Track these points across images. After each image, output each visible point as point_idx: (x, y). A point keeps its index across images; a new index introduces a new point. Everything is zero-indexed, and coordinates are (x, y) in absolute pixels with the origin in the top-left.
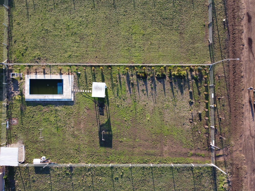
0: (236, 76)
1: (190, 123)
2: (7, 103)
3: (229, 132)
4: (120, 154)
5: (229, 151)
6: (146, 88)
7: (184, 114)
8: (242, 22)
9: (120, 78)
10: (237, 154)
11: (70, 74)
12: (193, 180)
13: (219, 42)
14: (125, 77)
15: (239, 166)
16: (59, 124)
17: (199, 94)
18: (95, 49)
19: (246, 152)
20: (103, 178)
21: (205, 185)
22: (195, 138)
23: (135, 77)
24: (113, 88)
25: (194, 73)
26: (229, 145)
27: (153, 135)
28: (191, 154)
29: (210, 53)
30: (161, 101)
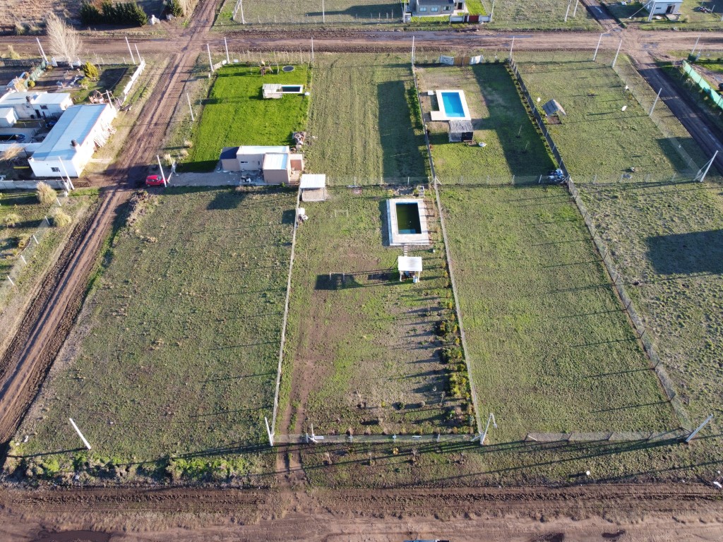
0: (466, 501)
1: (357, 404)
3: (339, 483)
5: (297, 482)
6: (420, 335)
7: (374, 393)
8: (597, 517)
9: (433, 298)
10: (289, 501)
11: (431, 242)
14: (436, 305)
15: (260, 506)
19: (291, 522)
22: (328, 413)
23: (438, 318)
24: (415, 290)
25: (459, 410)
26: (309, 482)
27: (335, 345)
28: (297, 405)
29: (507, 443)
30: (398, 357)
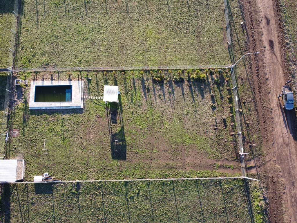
0: (261, 79)
1: (214, 130)
2: (9, 112)
3: (259, 139)
4: (135, 168)
5: (261, 161)
6: (164, 93)
7: (206, 121)
8: (260, 25)
9: (134, 83)
10: (271, 164)
11: (80, 79)
12: (222, 198)
13: (239, 44)
14: (140, 82)
15: (276, 179)
16: (66, 134)
17: (222, 98)
18: (107, 54)
19: (281, 162)
20: (116, 197)
21: (237, 203)
22: (221, 147)
23: (150, 82)
24: (127, 94)
25: (214, 76)
26: (261, 155)
27: (173, 145)
28: (217, 165)
29: (230, 56)
30: (180, 106)
